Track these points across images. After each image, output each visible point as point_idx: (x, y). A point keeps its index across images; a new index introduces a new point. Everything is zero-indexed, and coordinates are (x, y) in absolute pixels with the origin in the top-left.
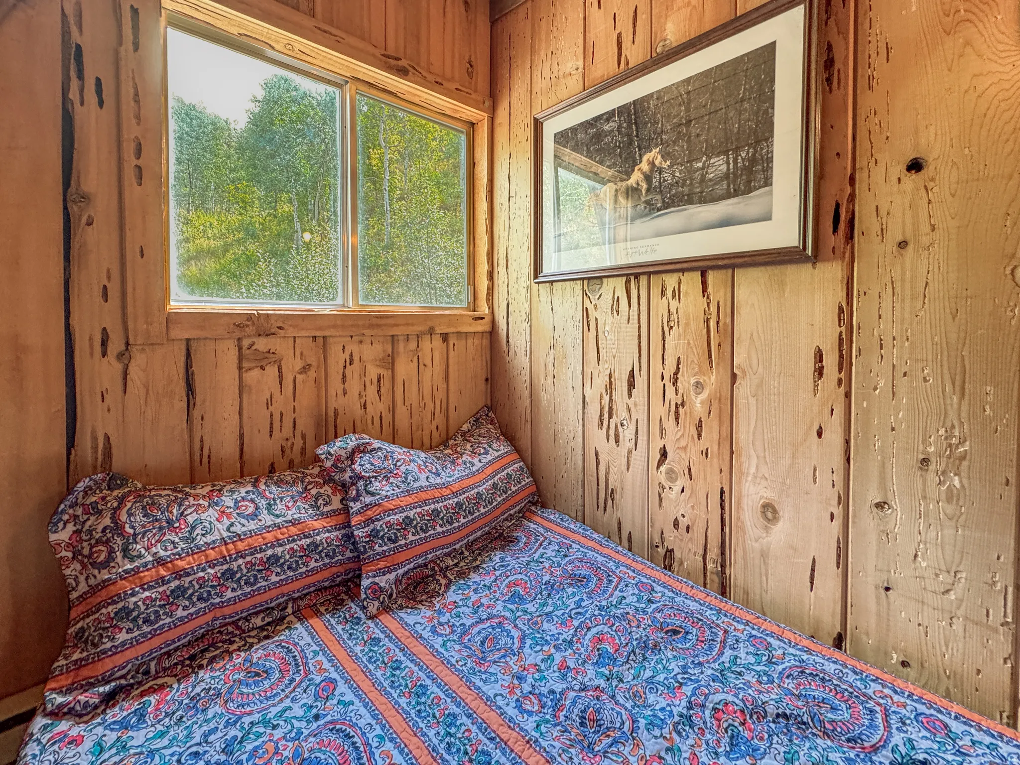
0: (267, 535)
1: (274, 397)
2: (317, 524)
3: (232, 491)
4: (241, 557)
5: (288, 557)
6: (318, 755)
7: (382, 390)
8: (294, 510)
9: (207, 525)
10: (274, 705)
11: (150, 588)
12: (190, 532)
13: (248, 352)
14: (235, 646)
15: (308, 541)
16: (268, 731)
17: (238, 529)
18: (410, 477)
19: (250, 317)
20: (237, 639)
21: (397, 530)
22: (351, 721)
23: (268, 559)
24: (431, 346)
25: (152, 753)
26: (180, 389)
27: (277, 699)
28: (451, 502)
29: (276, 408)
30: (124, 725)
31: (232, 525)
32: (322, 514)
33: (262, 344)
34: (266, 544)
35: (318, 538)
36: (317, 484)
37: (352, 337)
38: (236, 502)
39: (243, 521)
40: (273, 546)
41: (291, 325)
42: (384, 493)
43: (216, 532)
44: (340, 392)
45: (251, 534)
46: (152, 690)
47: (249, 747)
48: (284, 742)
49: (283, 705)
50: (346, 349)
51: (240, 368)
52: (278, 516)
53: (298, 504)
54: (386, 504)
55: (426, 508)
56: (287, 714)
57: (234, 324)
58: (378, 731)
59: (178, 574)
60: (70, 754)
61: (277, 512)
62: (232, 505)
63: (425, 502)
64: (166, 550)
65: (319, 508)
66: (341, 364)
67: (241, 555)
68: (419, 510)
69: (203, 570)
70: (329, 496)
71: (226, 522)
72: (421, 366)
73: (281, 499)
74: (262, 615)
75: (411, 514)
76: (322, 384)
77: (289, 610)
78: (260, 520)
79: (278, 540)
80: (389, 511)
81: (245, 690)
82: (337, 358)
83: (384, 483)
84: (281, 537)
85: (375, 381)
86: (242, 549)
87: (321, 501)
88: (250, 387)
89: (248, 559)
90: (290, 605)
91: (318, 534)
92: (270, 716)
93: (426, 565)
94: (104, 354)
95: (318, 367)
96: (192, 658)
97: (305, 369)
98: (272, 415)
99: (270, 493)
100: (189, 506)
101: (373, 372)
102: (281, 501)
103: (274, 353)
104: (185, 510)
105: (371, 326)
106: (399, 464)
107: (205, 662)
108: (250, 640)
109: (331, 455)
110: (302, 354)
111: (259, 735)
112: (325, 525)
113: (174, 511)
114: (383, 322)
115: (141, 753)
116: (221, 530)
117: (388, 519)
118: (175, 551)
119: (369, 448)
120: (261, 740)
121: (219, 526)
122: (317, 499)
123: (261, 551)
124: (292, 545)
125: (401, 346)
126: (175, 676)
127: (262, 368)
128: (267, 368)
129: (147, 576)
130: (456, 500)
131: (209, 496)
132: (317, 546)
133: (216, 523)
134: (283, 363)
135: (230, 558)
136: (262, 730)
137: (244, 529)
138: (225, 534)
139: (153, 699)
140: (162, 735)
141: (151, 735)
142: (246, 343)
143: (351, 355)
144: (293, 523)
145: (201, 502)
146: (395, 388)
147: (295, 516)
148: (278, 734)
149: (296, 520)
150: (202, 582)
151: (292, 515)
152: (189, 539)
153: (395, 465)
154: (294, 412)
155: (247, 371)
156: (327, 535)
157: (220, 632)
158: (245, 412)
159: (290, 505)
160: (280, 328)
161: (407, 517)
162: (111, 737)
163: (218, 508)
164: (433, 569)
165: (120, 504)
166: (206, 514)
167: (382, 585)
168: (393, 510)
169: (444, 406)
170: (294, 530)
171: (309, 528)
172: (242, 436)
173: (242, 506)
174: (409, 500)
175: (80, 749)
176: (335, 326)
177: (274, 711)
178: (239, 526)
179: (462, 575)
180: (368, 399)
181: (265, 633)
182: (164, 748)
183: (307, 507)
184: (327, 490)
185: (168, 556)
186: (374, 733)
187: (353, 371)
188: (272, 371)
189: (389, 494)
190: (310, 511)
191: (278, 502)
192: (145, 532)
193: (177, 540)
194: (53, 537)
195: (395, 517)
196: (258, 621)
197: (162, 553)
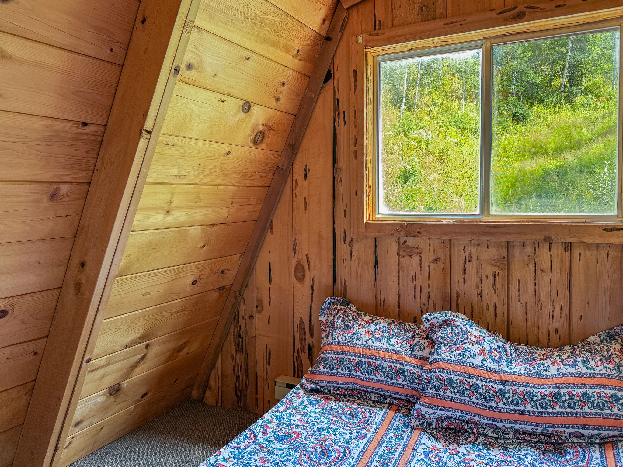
0: (381, 352)
1: (417, 275)
2: (408, 359)
3: (378, 323)
4: (367, 358)
5: (387, 369)
6: (333, 452)
7: (497, 285)
8: (399, 346)
9: (359, 335)
10: (344, 429)
11: (334, 354)
12: (353, 336)
13: (403, 246)
14: (358, 402)
15: (400, 366)
16: (332, 434)
17: (370, 343)
18: (467, 354)
19: (402, 226)
20: (362, 400)
21: (441, 383)
22: (351, 451)
23: (378, 365)
24: (550, 253)
25: (308, 415)
26: (372, 264)
27: (347, 428)
28: (495, 386)
29: (418, 283)
30: (310, 403)
31: (369, 340)
32: (415, 355)
33: (411, 242)
34: (379, 357)
35: (406, 368)
36: (421, 337)
37: (471, 241)
38: (376, 329)
39: (374, 340)
40: (382, 360)
41: (425, 231)
42: (444, 356)
43: (361, 341)
44: (461, 280)
45: (375, 348)
46: (326, 398)
47: (323, 433)
48: (331, 440)
49: (346, 431)
50: (466, 250)
51: (399, 255)
52: (390, 345)
53: (404, 343)
54: (441, 364)
55: (468, 380)
56: (343, 435)
57: (394, 229)
58: (352, 462)
59: (344, 353)
60: (295, 400)
61: (391, 343)
62: (373, 330)
63: (471, 376)
64: (342, 339)
65: (414, 350)
66: (462, 261)
67: (367, 356)
68: (461, 378)
69: (351, 356)
70: (424, 346)
71: (367, 337)
72: (538, 272)
73: (397, 336)
74: (376, 395)
75: (455, 378)
76: (447, 273)
77: (387, 401)
78: (381, 343)
79: (385, 358)
80: (441, 369)
81: (343, 417)
82: (459, 256)
83: (448, 350)
84: (388, 357)
85: (491, 276)
86: (368, 354)
87: (417, 347)
88: (404, 267)
89: (370, 360)
90: (389, 399)
91: (406, 365)
92: (338, 430)
93: (468, 423)
94: (345, 242)
95: (445, 260)
96: (345, 396)
97: (436, 260)
98: (415, 287)
99: (393, 331)
100: (357, 323)
101: (489, 270)
102: (396, 338)
103: (417, 248)
104: (355, 324)
105: (484, 234)
106: (465, 341)
107: (345, 400)
108: (365, 403)
109: (429, 320)
110: (434, 250)
111: (329, 433)
112: (413, 362)
113: (351, 323)
114: (495, 230)
115: (306, 413)
116: (363, 341)
117: (438, 373)
118: (345, 341)
119: (453, 324)
120: (327, 434)
121: (363, 337)
122: (416, 345)
123: (376, 359)
124: (391, 364)
125: (517, 251)
126: (335, 398)
127: (411, 257)
128: (413, 257)
129: (334, 348)
130: (501, 387)
131: (367, 322)
132: (404, 372)
133: (363, 336)
134: (422, 255)
135: (363, 356)
136: (331, 432)
137: (372, 344)
138: (364, 343)
139: (324, 400)
140: (315, 413)
141: (313, 410)
142: (402, 241)
143: (470, 254)
144: (396, 352)
145: (363, 323)
146: (510, 286)
147: (398, 349)
148: (333, 437)
149: (398, 351)
150: (350, 361)
151: (397, 347)
152: (351, 339)
153: (462, 341)
154: (429, 288)
155: (402, 257)
156: (412, 368)
157: (359, 393)
158: (401, 282)
159: (399, 342)
160: (419, 233)
161: (450, 379)
162: (306, 403)
163: (367, 329)
164: (472, 428)
165: (338, 313)
166: (361, 330)
167: (423, 413)
168: (443, 369)
169: (566, 311)
170: (395, 356)
171: (403, 359)
172: (399, 295)
173: (377, 332)
174: (458, 368)
175: (298, 400)
176: (455, 233)
177: (342, 430)
178: (371, 342)
179: (489, 446)
180: (483, 289)
181: (373, 405)
182: (312, 417)
183: (408, 347)
184: (425, 342)
185: (342, 343)
186: (351, 461)
187: (472, 267)
188: (416, 258)
189: (447, 358)
190: (408, 350)
191: (394, 337)
192: (340, 328)
193: (347, 337)
194: (320, 319)
195: (443, 375)
196: (372, 397)
197: (341, 340)
